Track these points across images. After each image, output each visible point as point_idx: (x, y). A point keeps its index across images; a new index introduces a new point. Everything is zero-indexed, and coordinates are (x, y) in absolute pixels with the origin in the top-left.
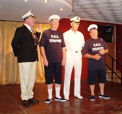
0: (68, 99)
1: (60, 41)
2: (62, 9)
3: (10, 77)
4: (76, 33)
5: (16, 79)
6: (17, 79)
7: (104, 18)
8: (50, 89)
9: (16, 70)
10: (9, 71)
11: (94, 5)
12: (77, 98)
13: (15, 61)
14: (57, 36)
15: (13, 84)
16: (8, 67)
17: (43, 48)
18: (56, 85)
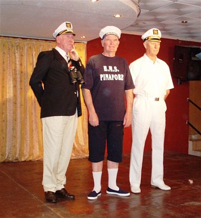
0: (139, 191)
1: (121, 77)
2: (118, 16)
3: (7, 148)
4: (156, 62)
5: (18, 152)
6: (20, 150)
7: (188, 33)
8: (98, 171)
9: (19, 134)
10: (6, 135)
11: (178, 8)
12: (157, 188)
13: (16, 116)
14: (115, 68)
15: (12, 162)
16: (4, 128)
17: (88, 91)
18: (110, 163)
